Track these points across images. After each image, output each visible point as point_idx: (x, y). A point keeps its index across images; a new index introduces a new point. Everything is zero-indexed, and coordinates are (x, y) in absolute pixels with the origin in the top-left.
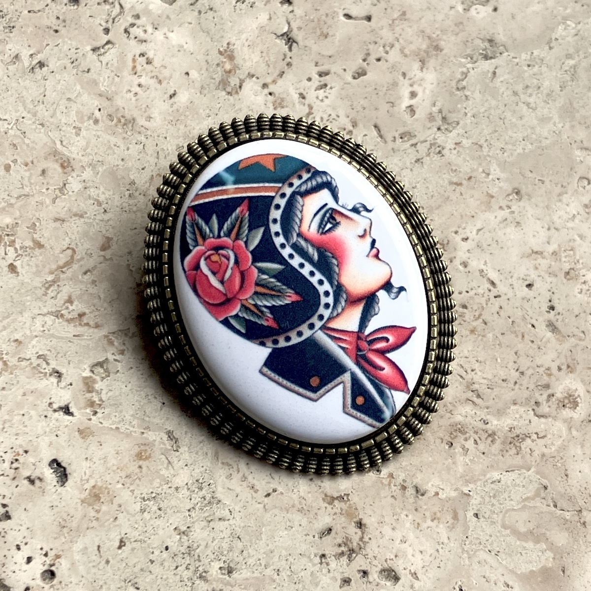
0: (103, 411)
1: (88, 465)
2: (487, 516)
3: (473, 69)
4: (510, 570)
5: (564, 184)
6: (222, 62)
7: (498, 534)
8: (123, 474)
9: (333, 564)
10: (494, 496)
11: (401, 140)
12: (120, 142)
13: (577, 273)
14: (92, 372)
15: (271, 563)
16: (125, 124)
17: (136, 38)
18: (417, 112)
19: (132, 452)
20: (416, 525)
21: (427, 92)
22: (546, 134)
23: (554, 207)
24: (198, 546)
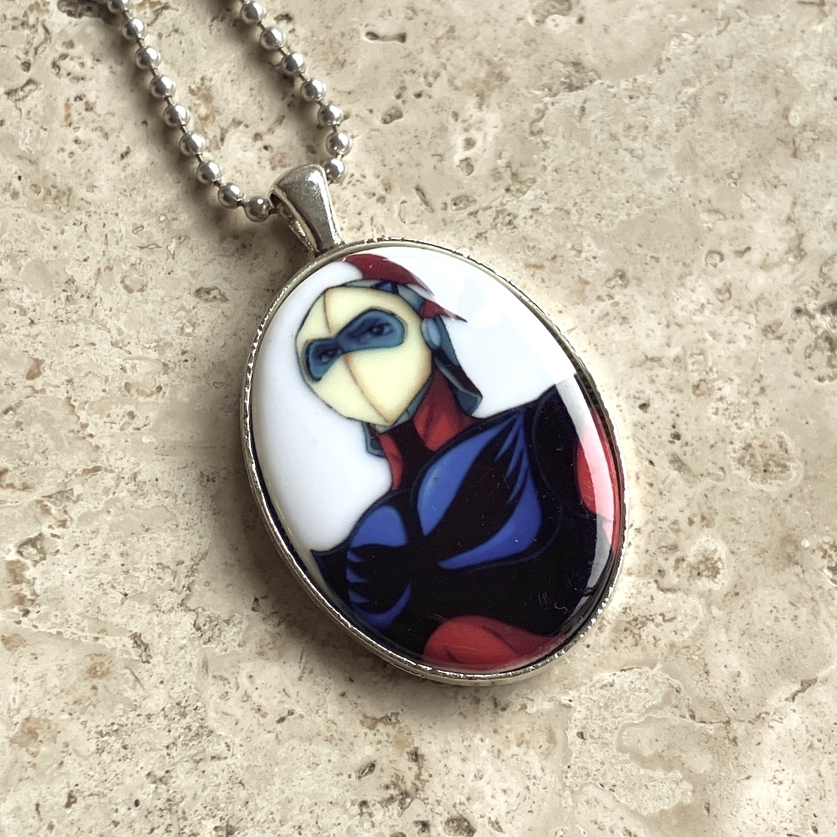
0: (38, 609)
1: (19, 688)
2: (595, 735)
3: (553, 104)
4: (631, 811)
5: (688, 261)
6: (195, 105)
7: (613, 761)
8: (70, 699)
9: (379, 815)
10: (606, 706)
11: (454, 207)
12: (51, 224)
13: (709, 386)
14: (20, 553)
15: (289, 817)
16: (56, 197)
17: (69, 74)
18: (477, 167)
19: (81, 667)
20: (496, 752)
21: (490, 138)
22: (658, 192)
23: (674, 294)
24: (183, 798)
